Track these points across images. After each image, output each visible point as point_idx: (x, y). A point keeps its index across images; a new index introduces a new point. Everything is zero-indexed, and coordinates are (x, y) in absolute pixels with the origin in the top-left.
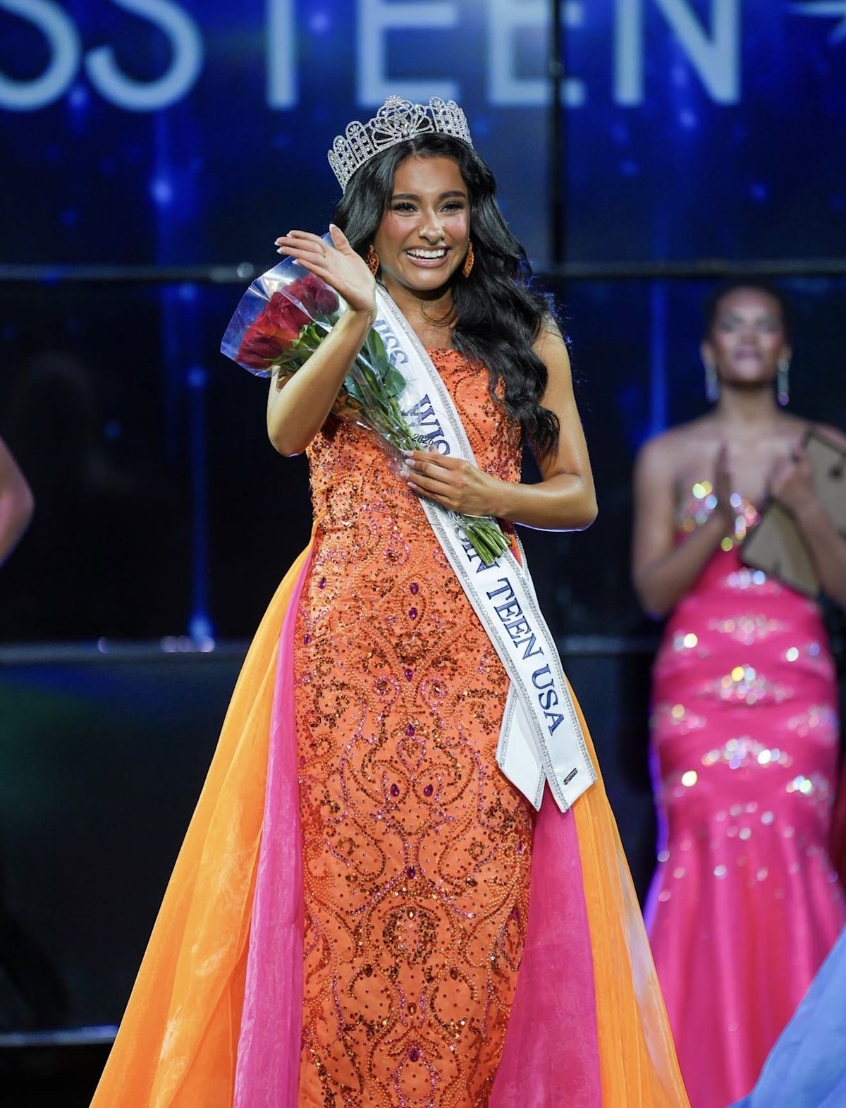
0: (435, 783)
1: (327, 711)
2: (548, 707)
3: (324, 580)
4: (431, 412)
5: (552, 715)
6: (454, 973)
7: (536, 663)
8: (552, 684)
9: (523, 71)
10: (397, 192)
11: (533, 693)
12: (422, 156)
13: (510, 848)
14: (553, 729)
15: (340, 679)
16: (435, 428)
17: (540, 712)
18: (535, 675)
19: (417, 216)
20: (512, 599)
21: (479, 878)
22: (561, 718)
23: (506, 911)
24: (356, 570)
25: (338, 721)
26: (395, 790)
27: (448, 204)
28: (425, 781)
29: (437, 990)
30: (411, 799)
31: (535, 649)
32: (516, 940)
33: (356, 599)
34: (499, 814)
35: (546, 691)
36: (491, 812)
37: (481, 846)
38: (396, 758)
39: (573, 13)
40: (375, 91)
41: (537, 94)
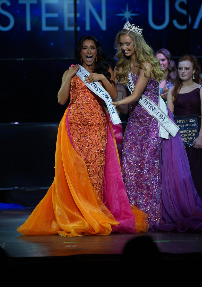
0: (89, 145)
1: (71, 133)
3: (71, 112)
9: (70, 25)
10: (83, 46)
13: (101, 156)
15: (73, 128)
19: (87, 50)
21: (96, 161)
23: (100, 166)
24: (76, 110)
25: (73, 135)
26: (83, 146)
27: (92, 48)
28: (88, 145)
30: (85, 148)
32: (102, 171)
33: (76, 115)
34: (99, 150)
36: (98, 150)
37: (97, 156)
38: (83, 141)
39: (78, 15)
40: (45, 28)
41: (72, 29)
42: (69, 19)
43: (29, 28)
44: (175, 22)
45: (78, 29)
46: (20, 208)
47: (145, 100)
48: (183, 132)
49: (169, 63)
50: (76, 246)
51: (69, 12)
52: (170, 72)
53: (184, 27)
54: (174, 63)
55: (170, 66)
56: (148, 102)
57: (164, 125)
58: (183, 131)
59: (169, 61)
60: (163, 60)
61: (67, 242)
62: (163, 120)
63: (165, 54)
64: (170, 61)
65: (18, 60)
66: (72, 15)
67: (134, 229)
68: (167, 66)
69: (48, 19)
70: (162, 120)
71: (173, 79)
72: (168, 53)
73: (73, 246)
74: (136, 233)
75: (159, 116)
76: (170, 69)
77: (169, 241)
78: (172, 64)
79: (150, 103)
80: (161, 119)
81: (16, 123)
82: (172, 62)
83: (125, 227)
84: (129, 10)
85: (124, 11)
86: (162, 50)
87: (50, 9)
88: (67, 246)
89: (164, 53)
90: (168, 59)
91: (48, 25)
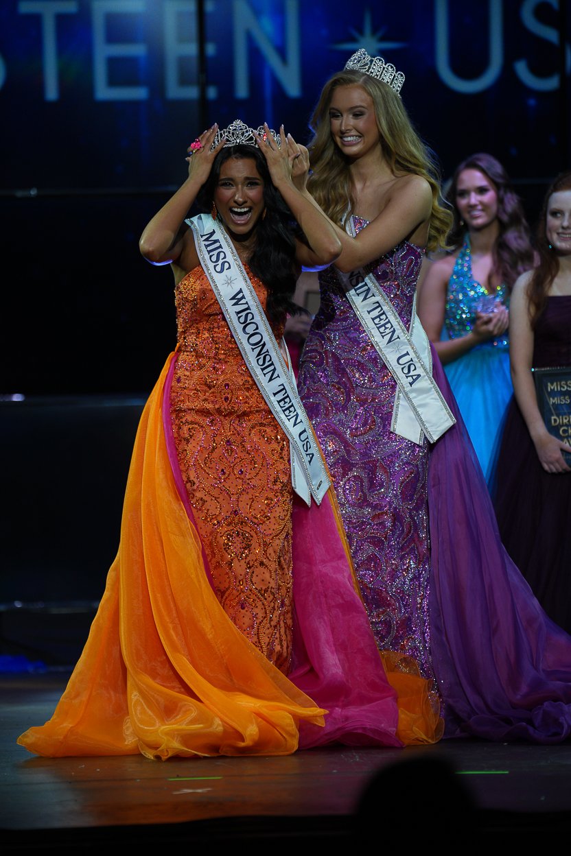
2: (307, 451)
3: (180, 378)
4: (243, 297)
5: (309, 454)
6: (262, 564)
7: (299, 428)
8: (307, 438)
10: (222, 177)
11: (300, 444)
12: (236, 158)
13: (285, 501)
14: (310, 462)
16: (246, 306)
17: (304, 453)
18: (300, 434)
19: (233, 190)
20: (286, 395)
22: (313, 455)
23: (285, 533)
25: (191, 440)
29: (253, 572)
30: (232, 477)
31: (298, 421)
32: (287, 550)
34: (278, 483)
35: (305, 442)
36: (275, 483)
37: (271, 499)
38: (222, 457)
39: (211, 49)
40: (103, 92)
41: (192, 93)
42: (182, 61)
43: (52, 93)
44: (521, 68)
45: (212, 93)
46: (31, 669)
47: (378, 302)
48: (565, 421)
49: (500, 201)
50: (209, 789)
51: (181, 39)
52: (503, 227)
53: (552, 83)
54: (516, 201)
55: (505, 211)
56: (384, 313)
57: (412, 395)
58: (566, 418)
59: (502, 192)
60: (481, 190)
61: (181, 777)
62: (413, 382)
63: (487, 171)
64: (505, 192)
65: (19, 194)
66: (191, 49)
67: (394, 734)
68: (494, 208)
69: (113, 63)
70: (410, 379)
71: (515, 251)
72: (498, 168)
73: (199, 791)
74: (402, 748)
75: (403, 366)
76: (505, 218)
77: (507, 772)
78: (512, 202)
79: (387, 318)
80: (407, 377)
81: (17, 398)
82: (509, 195)
83: (364, 729)
84: (374, 31)
85: (355, 34)
86: (479, 159)
87: (119, 29)
88: (178, 790)
89: (485, 168)
90: (497, 186)
91: (113, 81)
